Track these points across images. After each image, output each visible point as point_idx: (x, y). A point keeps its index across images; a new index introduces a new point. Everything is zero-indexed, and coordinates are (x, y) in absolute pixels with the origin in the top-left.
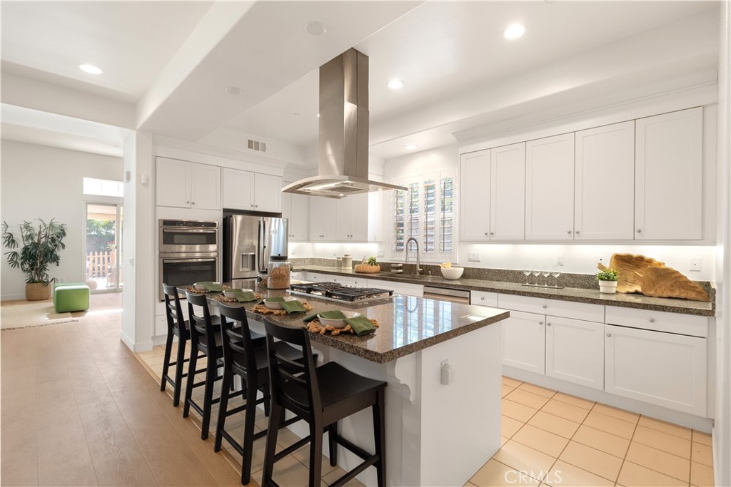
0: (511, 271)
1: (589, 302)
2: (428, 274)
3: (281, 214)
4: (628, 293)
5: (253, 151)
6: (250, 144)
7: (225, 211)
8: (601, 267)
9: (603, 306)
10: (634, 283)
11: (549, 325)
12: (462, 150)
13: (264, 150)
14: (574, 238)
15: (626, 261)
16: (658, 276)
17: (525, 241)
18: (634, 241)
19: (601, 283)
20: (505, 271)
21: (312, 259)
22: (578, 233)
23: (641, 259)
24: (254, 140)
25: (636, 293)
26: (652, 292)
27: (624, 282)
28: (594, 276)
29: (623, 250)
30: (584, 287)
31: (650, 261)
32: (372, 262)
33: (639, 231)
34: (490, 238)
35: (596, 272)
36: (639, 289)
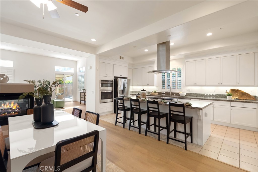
0: (200, 94)
1: (226, 101)
2: (174, 95)
3: (127, 78)
4: (235, 99)
5: (121, 60)
6: (121, 58)
7: (115, 77)
8: (227, 92)
9: (230, 102)
10: (236, 96)
11: (215, 107)
12: (186, 60)
13: (124, 59)
14: (220, 85)
15: (234, 91)
16: (242, 95)
17: (206, 86)
18: (237, 86)
19: (227, 96)
20: (198, 94)
21: (132, 91)
22: (221, 83)
23: (238, 90)
24: (121, 56)
25: (237, 99)
26: (241, 99)
27: (233, 96)
28: (226, 95)
29: (233, 88)
30: (222, 98)
31: (240, 91)
32: (155, 92)
33: (238, 83)
34: (195, 85)
35: (226, 94)
36: (238, 98)
